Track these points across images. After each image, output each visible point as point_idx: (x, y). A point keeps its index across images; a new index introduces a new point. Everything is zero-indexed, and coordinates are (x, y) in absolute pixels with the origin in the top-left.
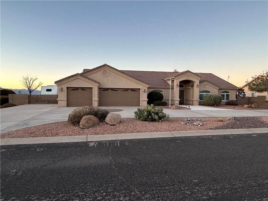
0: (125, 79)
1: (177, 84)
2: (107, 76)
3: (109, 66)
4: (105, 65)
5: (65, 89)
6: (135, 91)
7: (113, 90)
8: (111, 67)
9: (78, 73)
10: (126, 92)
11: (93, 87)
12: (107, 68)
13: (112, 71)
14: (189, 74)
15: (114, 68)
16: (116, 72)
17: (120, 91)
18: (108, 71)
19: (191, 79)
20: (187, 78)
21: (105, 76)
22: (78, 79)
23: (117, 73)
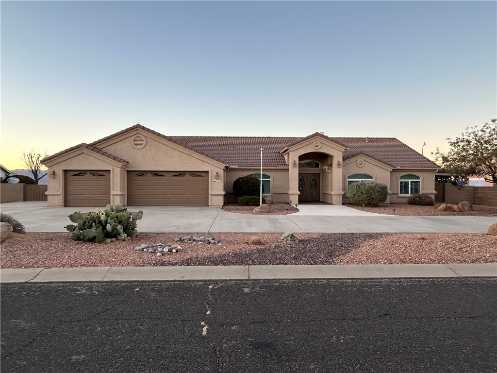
0: (178, 153)
1: (295, 161)
2: (141, 147)
3: (143, 128)
4: (138, 126)
5: (60, 174)
6: (199, 176)
7: (156, 174)
8: (148, 130)
9: (83, 144)
10: (181, 177)
11: (111, 169)
12: (140, 131)
13: (150, 137)
14: (319, 140)
15: (154, 132)
16: (158, 138)
17: (168, 176)
18: (143, 138)
19: (324, 150)
20: (316, 148)
21: (138, 147)
22: (83, 155)
23: (162, 141)
